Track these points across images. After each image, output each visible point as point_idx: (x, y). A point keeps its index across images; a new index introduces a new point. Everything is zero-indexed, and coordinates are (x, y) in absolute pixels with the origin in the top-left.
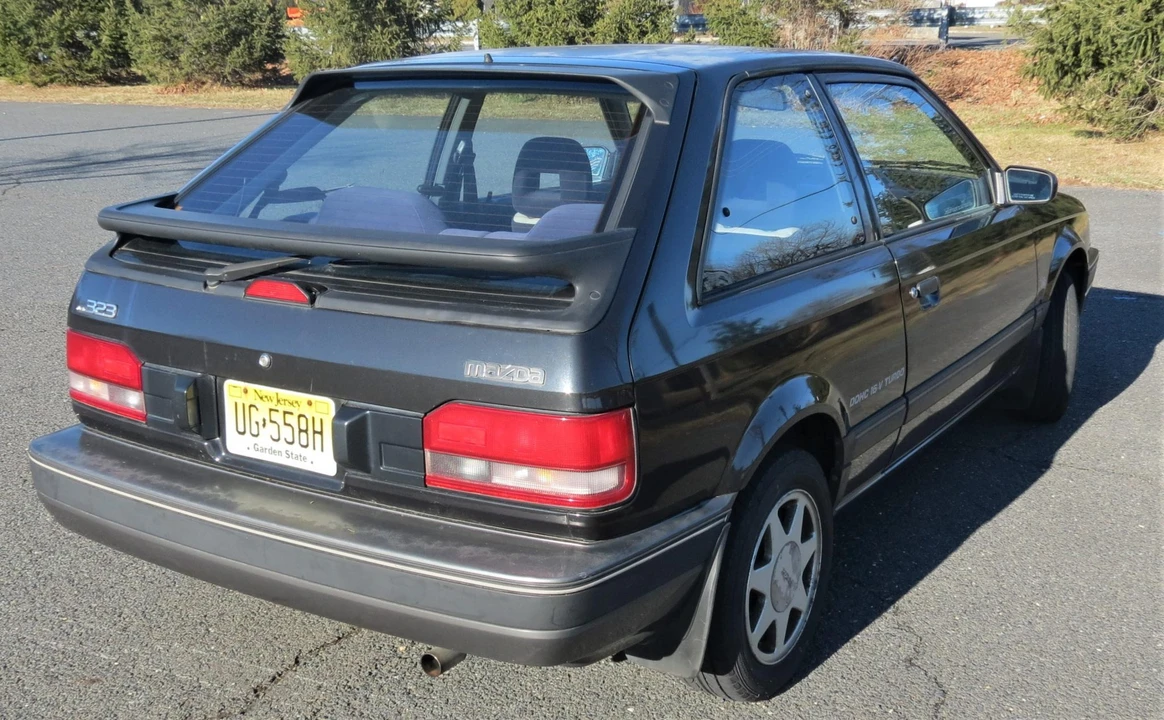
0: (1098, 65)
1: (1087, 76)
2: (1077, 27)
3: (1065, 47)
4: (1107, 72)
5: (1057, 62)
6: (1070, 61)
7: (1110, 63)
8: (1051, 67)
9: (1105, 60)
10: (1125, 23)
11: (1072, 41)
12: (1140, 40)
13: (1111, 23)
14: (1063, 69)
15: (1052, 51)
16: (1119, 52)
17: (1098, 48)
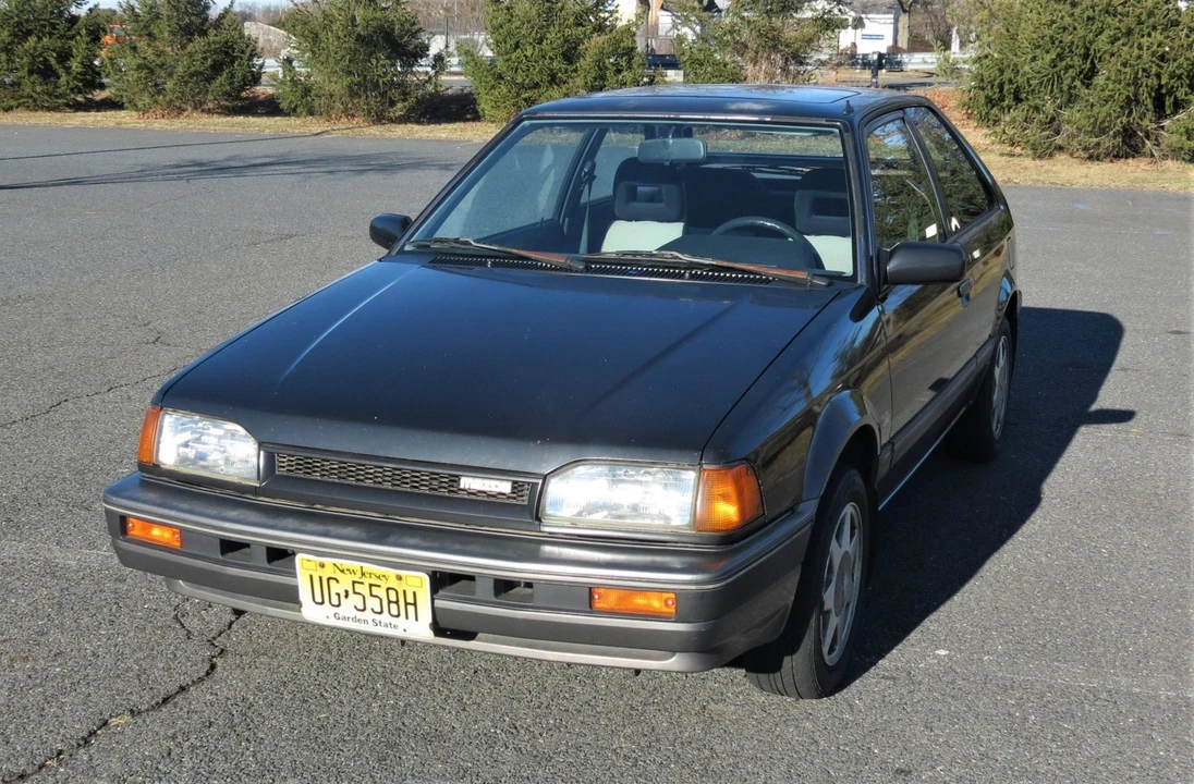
0: (1018, 100)
1: (1009, 108)
2: (1002, 71)
3: (993, 86)
4: (1024, 106)
5: (987, 97)
6: (996, 96)
7: (1027, 99)
8: (982, 100)
9: (1023, 96)
10: (1037, 68)
11: (998, 81)
12: (1048, 81)
13: (1027, 68)
14: (990, 102)
15: (983, 89)
16: (1033, 90)
17: (1018, 87)
